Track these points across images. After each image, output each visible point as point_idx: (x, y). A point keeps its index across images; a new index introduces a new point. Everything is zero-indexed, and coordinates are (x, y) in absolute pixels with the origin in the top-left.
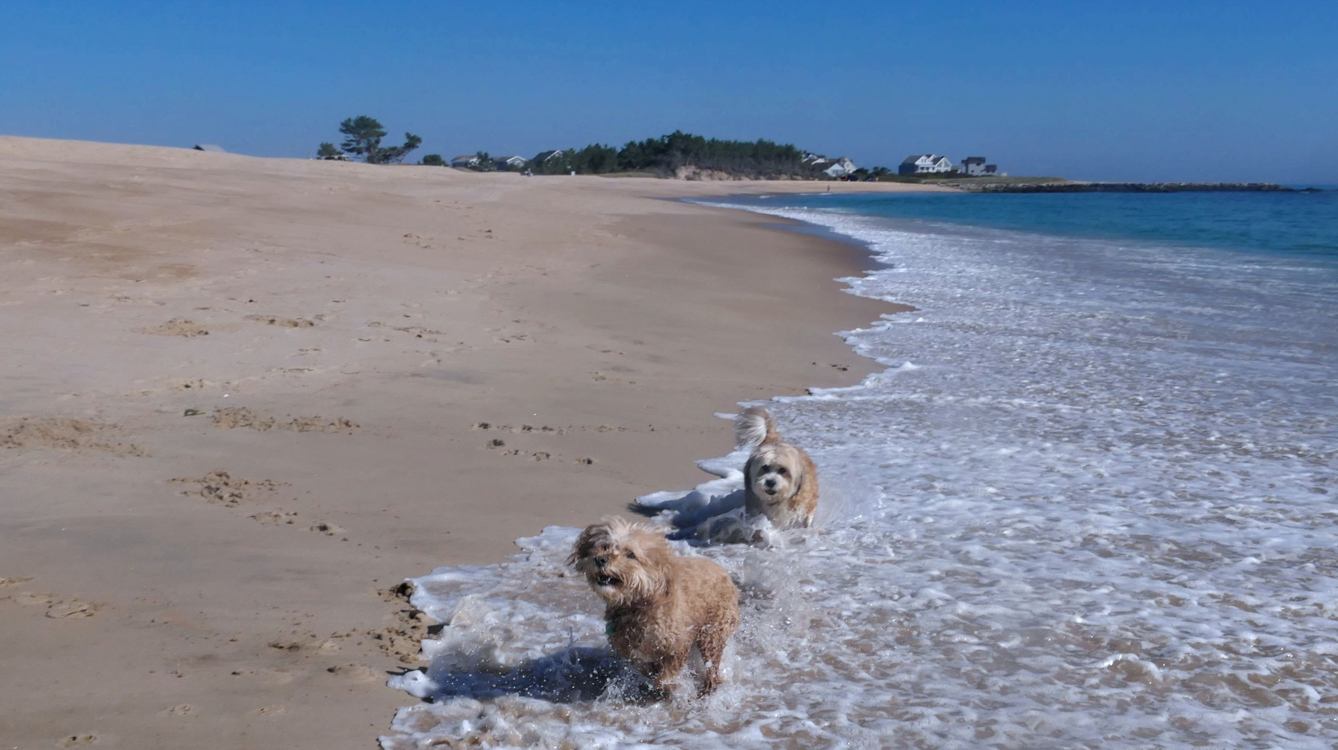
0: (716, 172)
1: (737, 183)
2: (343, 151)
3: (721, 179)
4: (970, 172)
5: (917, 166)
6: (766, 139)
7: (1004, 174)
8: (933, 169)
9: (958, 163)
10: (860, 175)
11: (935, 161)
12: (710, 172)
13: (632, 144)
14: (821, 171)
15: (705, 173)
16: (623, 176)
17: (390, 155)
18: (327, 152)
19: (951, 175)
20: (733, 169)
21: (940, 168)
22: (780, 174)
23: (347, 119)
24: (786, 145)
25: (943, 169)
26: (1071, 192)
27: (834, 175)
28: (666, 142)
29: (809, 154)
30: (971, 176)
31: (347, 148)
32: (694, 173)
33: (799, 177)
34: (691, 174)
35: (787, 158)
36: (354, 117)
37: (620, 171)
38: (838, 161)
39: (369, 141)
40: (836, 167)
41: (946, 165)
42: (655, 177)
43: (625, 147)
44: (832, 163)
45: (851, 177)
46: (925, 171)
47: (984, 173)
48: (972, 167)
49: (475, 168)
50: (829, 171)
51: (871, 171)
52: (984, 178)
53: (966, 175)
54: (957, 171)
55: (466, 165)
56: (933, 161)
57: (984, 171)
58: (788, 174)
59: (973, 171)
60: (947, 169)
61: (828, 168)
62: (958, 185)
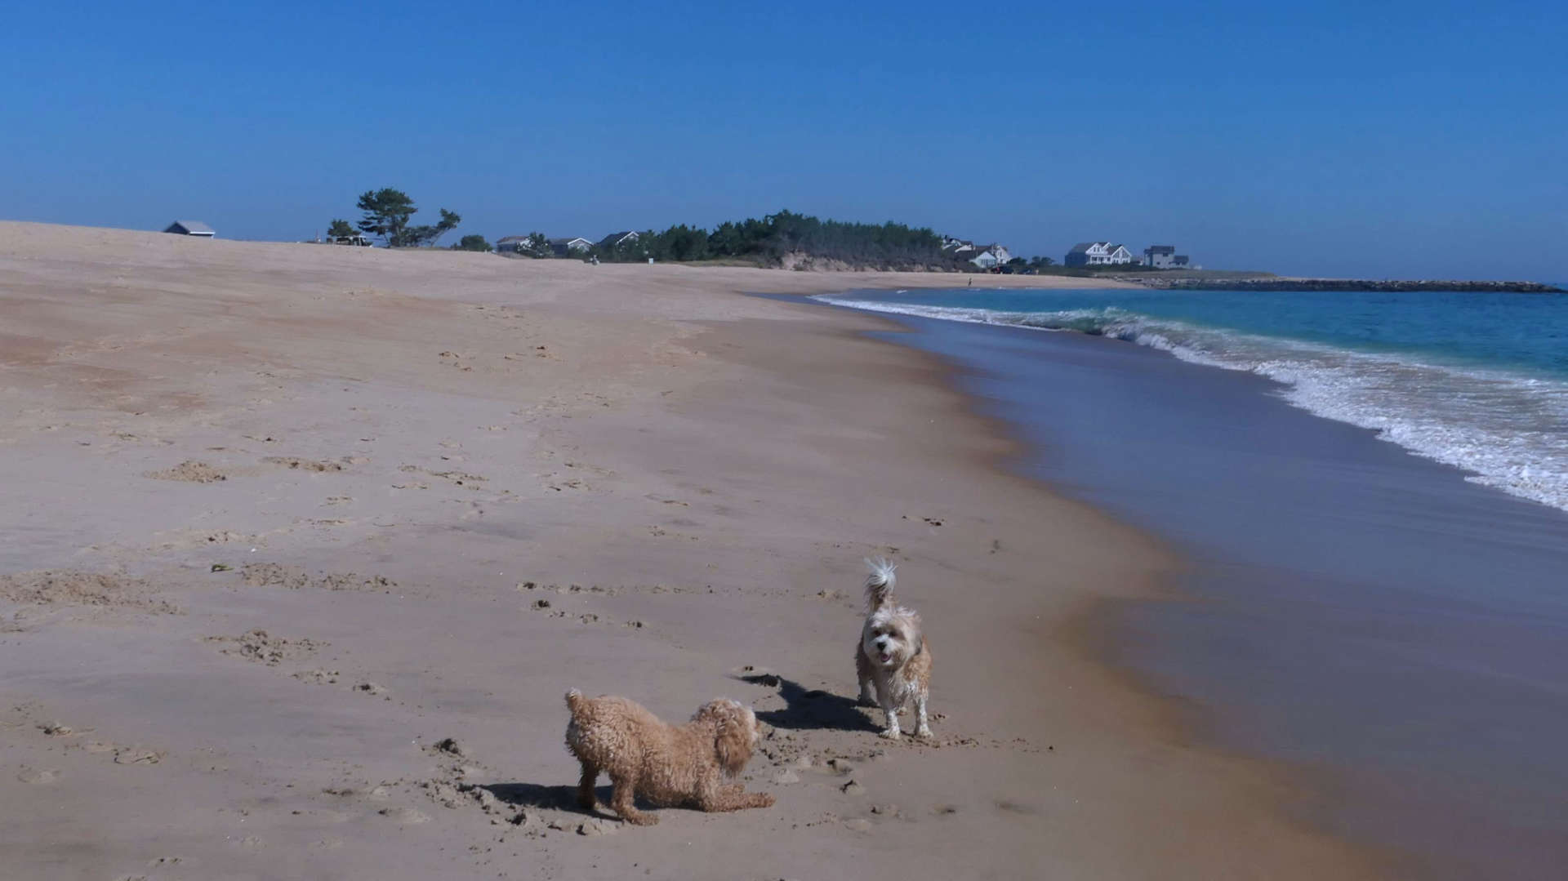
0: (832, 261)
1: (859, 274)
2: (360, 230)
3: (838, 270)
4: (1154, 264)
5: (1088, 257)
6: (897, 221)
7: (1199, 268)
8: (1109, 259)
9: (1140, 253)
10: (1016, 265)
11: (1111, 250)
12: (825, 260)
13: (727, 225)
14: (967, 260)
15: (818, 262)
16: (714, 265)
17: (419, 237)
18: (340, 233)
19: (1131, 267)
20: (854, 258)
21: (1117, 259)
22: (914, 264)
23: (368, 192)
24: (922, 229)
25: (1120, 261)
26: (1282, 290)
27: (983, 266)
28: (770, 223)
29: (951, 240)
30: (1156, 269)
31: (365, 227)
32: (805, 261)
33: (938, 269)
34: (801, 263)
35: (923, 245)
36: (376, 190)
37: (712, 258)
38: (988, 249)
39: (393, 218)
40: (986, 256)
41: (1125, 255)
42: (755, 266)
43: (717, 229)
44: (980, 251)
45: (1004, 269)
46: (1098, 262)
47: (1174, 265)
48: (1157, 258)
49: (525, 253)
50: (977, 261)
51: (1029, 262)
52: (1173, 272)
53: (1150, 268)
54: (1139, 262)
55: (515, 249)
56: (1108, 250)
57: (1173, 262)
58: (924, 264)
59: (1158, 263)
60: (1125, 259)
61: (975, 257)
62: (1140, 280)
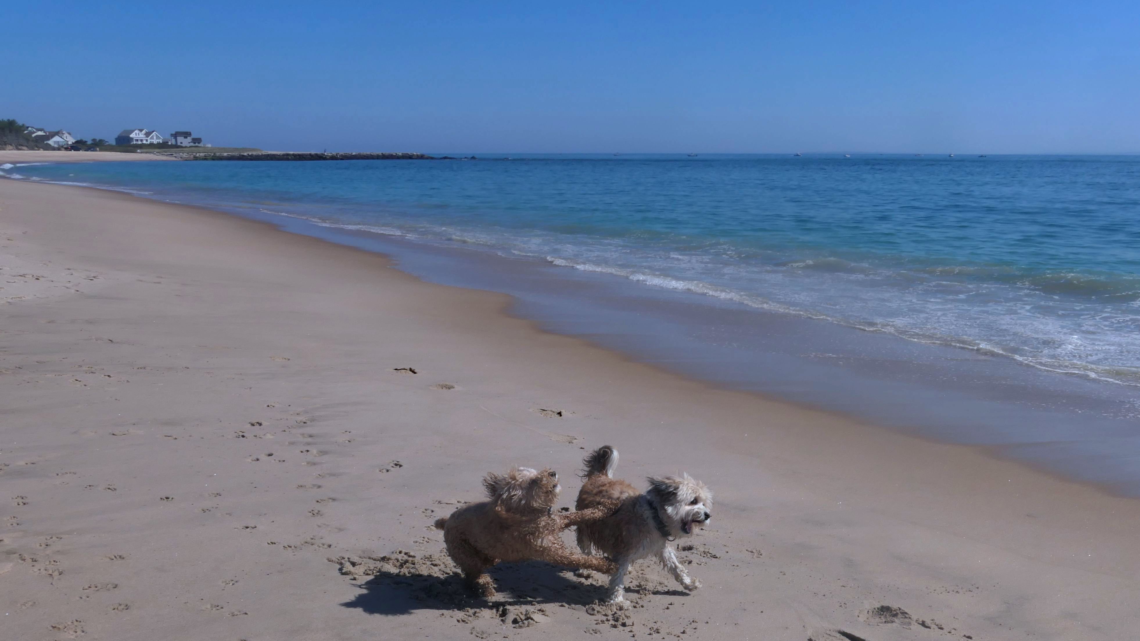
4: (179, 144)
5: (132, 139)
7: (210, 146)
8: (147, 141)
9: (168, 137)
10: (78, 146)
11: (148, 134)
14: (44, 142)
19: (163, 146)
21: (152, 140)
22: (5, 144)
24: (9, 120)
25: (155, 141)
26: (268, 160)
27: (56, 146)
29: (28, 127)
30: (182, 147)
33: (24, 148)
35: (11, 131)
38: (57, 133)
40: (57, 138)
41: (158, 138)
44: (53, 135)
46: (140, 143)
47: (192, 144)
48: (180, 139)
50: (51, 142)
51: (89, 142)
53: (176, 146)
54: (168, 142)
56: (145, 134)
57: (191, 142)
58: (13, 145)
59: (181, 143)
60: (158, 141)
61: (49, 140)
62: (172, 155)
